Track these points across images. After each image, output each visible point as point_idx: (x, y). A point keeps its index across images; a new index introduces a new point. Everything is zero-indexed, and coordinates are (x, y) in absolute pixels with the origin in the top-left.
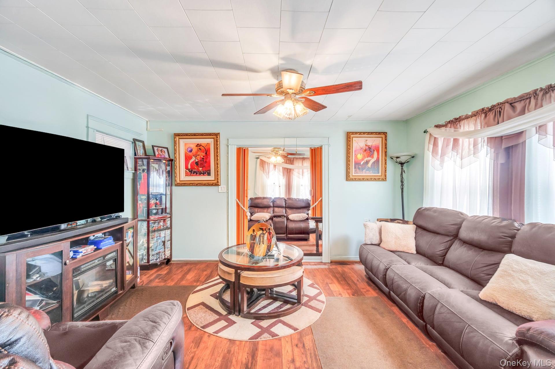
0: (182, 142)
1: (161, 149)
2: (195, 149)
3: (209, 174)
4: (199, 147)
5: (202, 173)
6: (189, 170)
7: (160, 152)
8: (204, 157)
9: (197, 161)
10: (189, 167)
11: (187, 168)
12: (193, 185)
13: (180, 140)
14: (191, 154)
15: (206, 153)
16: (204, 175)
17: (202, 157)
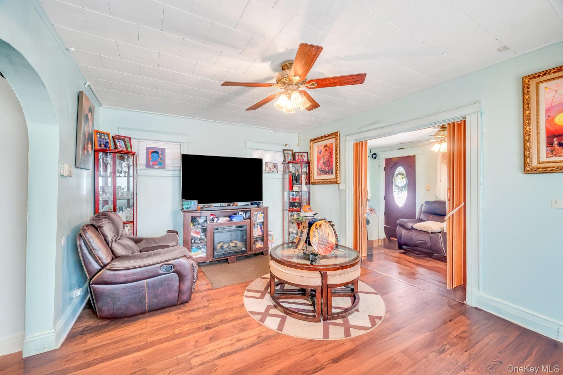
0: (315, 145)
1: (301, 154)
2: (323, 150)
3: (332, 173)
4: (326, 148)
5: (328, 172)
6: (319, 170)
7: (300, 157)
8: (329, 156)
9: (324, 161)
10: (320, 168)
11: (318, 169)
12: (325, 184)
13: (314, 144)
14: (320, 155)
15: (330, 153)
16: (329, 173)
17: (328, 156)
